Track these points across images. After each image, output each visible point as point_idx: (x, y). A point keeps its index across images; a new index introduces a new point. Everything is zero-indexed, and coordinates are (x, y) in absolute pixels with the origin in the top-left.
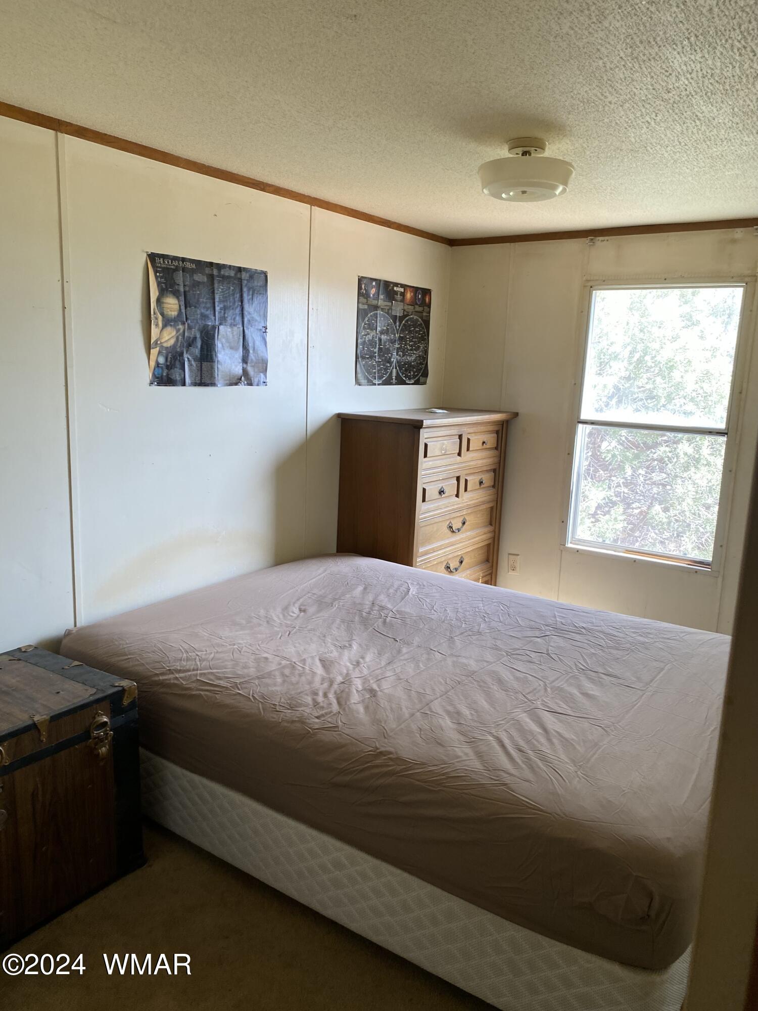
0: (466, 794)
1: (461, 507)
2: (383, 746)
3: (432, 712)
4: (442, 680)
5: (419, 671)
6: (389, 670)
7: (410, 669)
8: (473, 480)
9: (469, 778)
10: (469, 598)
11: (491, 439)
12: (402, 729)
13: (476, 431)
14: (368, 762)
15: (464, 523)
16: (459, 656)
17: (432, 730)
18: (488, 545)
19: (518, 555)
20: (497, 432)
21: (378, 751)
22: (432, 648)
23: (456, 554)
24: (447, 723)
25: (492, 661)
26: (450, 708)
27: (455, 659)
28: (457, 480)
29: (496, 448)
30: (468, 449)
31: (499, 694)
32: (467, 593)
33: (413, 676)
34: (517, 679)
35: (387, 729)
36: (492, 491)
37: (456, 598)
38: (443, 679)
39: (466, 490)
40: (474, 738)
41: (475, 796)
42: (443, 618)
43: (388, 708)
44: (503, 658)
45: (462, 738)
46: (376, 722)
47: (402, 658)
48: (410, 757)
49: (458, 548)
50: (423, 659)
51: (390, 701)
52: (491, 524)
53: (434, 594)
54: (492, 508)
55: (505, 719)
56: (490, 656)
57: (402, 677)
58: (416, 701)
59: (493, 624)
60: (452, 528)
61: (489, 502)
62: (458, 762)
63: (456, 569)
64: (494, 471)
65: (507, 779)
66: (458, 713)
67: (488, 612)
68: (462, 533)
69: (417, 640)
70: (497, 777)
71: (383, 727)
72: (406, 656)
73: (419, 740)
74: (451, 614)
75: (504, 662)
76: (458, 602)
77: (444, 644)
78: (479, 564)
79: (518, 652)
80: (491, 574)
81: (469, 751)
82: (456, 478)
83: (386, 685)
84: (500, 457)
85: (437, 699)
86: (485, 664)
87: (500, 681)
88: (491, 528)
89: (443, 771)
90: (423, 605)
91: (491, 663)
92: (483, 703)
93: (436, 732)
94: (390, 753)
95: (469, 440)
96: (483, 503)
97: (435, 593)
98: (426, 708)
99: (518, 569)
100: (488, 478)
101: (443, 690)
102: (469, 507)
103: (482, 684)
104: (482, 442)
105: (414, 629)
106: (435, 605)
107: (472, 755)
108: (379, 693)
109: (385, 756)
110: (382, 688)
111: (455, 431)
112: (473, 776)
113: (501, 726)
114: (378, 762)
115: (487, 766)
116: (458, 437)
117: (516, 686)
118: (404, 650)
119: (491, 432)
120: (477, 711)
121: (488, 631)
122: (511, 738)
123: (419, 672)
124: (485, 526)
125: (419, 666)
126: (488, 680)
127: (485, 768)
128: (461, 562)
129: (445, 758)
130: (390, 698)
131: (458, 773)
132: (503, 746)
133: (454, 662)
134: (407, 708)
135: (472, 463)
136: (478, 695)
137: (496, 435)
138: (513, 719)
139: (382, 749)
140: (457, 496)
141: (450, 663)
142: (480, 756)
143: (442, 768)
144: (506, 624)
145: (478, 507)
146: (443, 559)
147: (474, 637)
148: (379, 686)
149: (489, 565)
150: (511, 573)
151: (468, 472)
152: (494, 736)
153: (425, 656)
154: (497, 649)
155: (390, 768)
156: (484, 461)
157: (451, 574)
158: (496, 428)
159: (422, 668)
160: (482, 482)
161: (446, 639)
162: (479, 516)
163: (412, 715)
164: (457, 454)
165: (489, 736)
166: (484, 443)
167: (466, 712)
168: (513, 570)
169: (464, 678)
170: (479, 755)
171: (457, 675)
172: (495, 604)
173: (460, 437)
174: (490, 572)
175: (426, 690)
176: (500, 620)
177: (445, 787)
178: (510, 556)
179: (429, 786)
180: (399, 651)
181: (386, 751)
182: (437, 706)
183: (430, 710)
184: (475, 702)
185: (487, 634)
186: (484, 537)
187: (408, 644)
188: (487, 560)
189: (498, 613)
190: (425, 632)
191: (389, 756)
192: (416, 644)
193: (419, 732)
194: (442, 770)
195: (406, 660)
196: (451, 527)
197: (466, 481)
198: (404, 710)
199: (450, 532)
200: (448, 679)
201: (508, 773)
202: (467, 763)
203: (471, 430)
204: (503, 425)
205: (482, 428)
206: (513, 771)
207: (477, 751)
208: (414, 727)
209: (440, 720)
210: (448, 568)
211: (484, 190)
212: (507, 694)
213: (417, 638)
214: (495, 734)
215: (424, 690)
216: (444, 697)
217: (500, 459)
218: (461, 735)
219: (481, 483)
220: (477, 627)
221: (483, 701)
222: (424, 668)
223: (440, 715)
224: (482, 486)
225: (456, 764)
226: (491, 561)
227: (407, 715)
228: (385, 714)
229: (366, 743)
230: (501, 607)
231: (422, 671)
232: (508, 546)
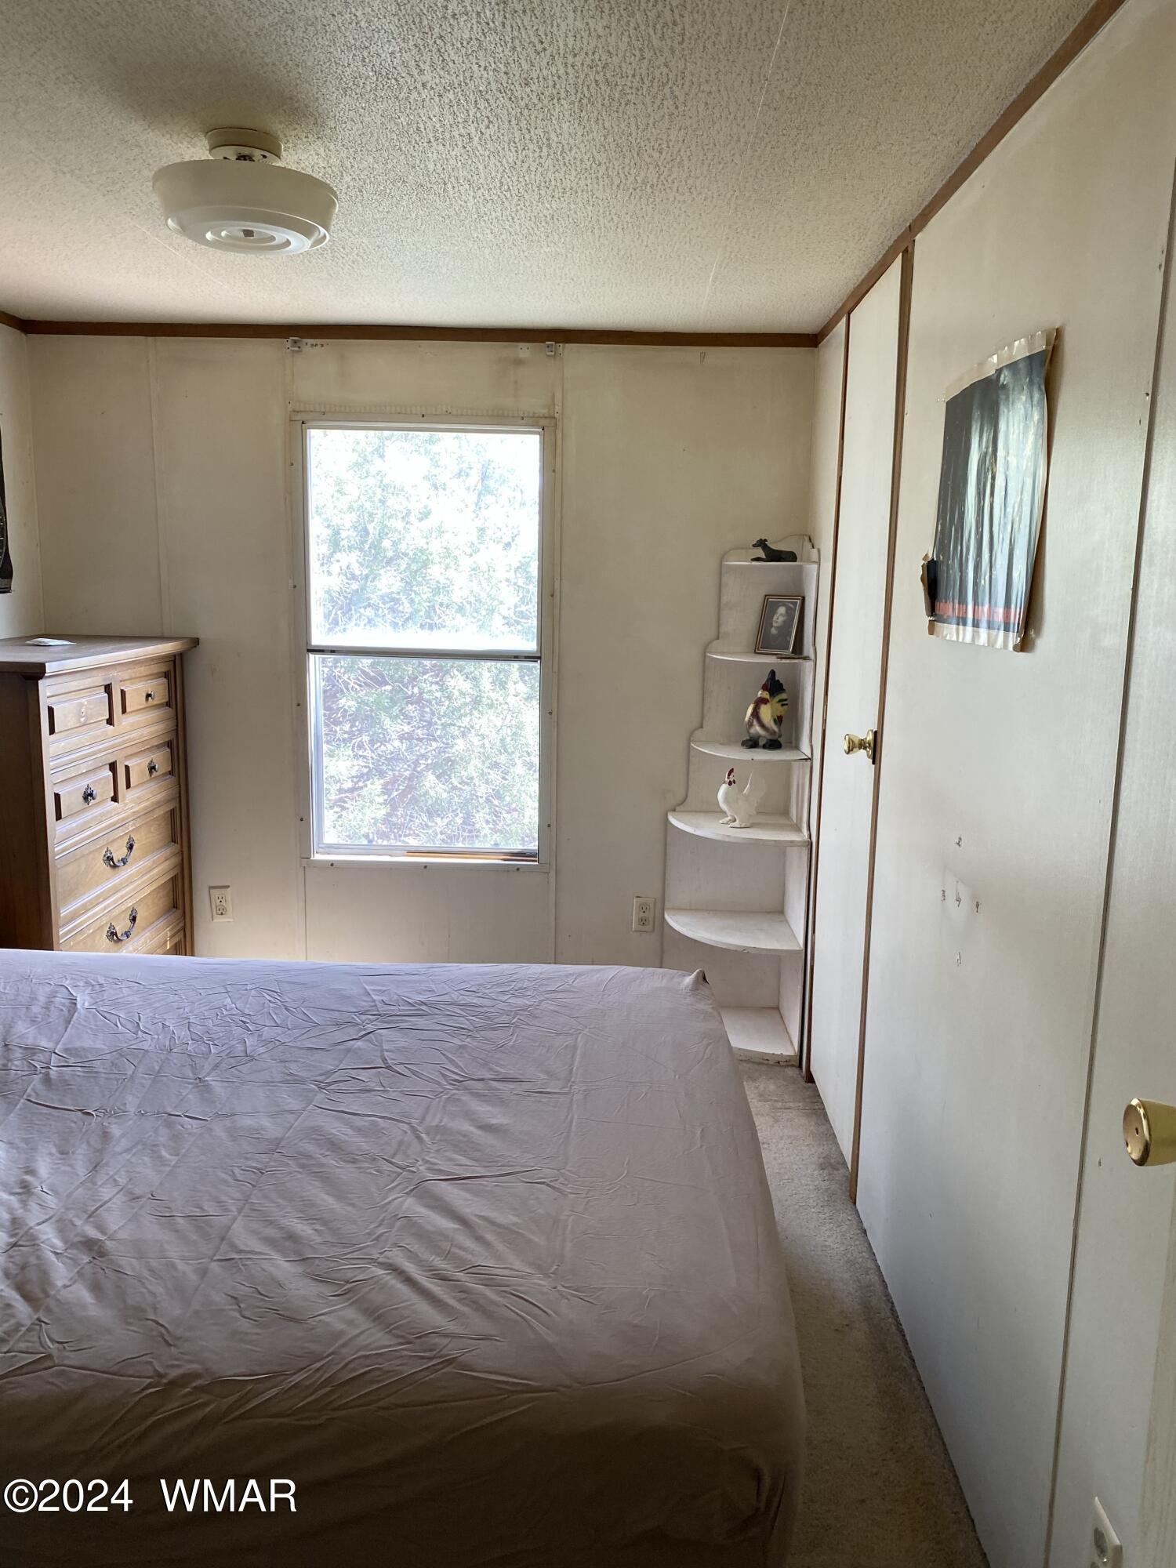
0: (383, 1408)
1: (123, 819)
2: (173, 1366)
3: (240, 1252)
4: (223, 1176)
5: (168, 1169)
6: (103, 1184)
7: (148, 1172)
8: (138, 766)
9: (378, 1373)
10: (201, 991)
11: (158, 687)
12: (197, 1312)
13: (134, 676)
14: (152, 1414)
15: (131, 847)
16: (233, 1115)
17: (262, 1294)
18: (174, 879)
19: (228, 887)
20: (166, 675)
21: (165, 1381)
22: (170, 1110)
23: (123, 908)
24: (282, 1267)
25: (299, 1107)
26: (271, 1232)
27: (228, 1123)
28: (110, 770)
29: (168, 704)
30: (124, 711)
31: (346, 1173)
32: (193, 982)
33: (161, 1184)
34: (359, 1130)
35: (167, 1325)
36: (171, 780)
37: (176, 998)
38: (226, 1173)
39: (128, 786)
40: (348, 1282)
41: (403, 1406)
42: (168, 1043)
43: (146, 1274)
44: (315, 1095)
45: (326, 1290)
46: (133, 1314)
47: (118, 1149)
48: (243, 1370)
49: (126, 894)
50: (162, 1139)
51: (141, 1256)
52: (174, 841)
53: (130, 998)
54: (172, 812)
55: (383, 1220)
56: (290, 1100)
57: (138, 1191)
58: (195, 1237)
59: (267, 1033)
60: (112, 859)
61: (169, 801)
62: (344, 1345)
63: (127, 934)
64: (169, 744)
65: (452, 1349)
66: (292, 1237)
67: (247, 1011)
68: (132, 864)
69: (132, 1103)
70: (431, 1350)
71: (152, 1320)
72: (124, 1143)
73: (245, 1325)
74: (182, 1033)
75: (320, 1103)
76: (181, 1005)
77: (190, 1096)
78: (158, 919)
79: (335, 1077)
80: (184, 929)
81: (351, 1313)
82: (108, 766)
83: (114, 1220)
84: (177, 719)
85: (235, 1219)
86: (291, 1118)
87: (334, 1145)
88: (176, 847)
89: (321, 1376)
90: (117, 1026)
91: (297, 1113)
92: (327, 1201)
93: (271, 1295)
94: (196, 1376)
95: (123, 693)
96: (159, 804)
97: (129, 995)
98: (224, 1247)
99: (229, 907)
100: (161, 759)
101: (238, 1195)
102: (137, 816)
103: (304, 1161)
104: (145, 695)
105: (117, 1080)
106: (140, 1020)
107: (364, 1323)
108: (109, 1245)
109: (184, 1386)
110: (110, 1233)
111: (100, 679)
112: (386, 1365)
113: (383, 1238)
114: (173, 1406)
115: (403, 1334)
116: (103, 689)
117: (366, 1147)
118: (116, 1130)
119: (157, 676)
120: (325, 1223)
121: (262, 1050)
122: (413, 1257)
123: (171, 1171)
124: (166, 845)
125: (160, 1157)
126: (311, 1148)
127: (401, 1340)
128: (134, 919)
129: (312, 1347)
130: (138, 1249)
131: (354, 1370)
132: (409, 1280)
133: (228, 1130)
134: (183, 1258)
135: (134, 735)
136: (310, 1188)
137: (165, 680)
138: (396, 1218)
139: (174, 1373)
140: (115, 799)
141: (223, 1135)
142: (378, 1318)
143: (318, 1370)
144: (290, 1028)
145: (148, 815)
146: (104, 920)
147: (242, 1068)
148: (101, 1228)
149: (179, 912)
150: (219, 920)
151: (130, 751)
152: (382, 1265)
153: (163, 1131)
154: (296, 1082)
155: (208, 1409)
156: (153, 729)
157: (120, 944)
158: (163, 668)
159: (171, 1161)
160: (154, 768)
161: (190, 1086)
162: (152, 829)
163: (203, 1272)
164: (105, 722)
165: (374, 1269)
166: (148, 696)
167: (303, 1229)
168: (222, 914)
169: (265, 1158)
170: (376, 1315)
171: (248, 1156)
172: (253, 992)
173: (108, 689)
174: (182, 925)
175: (206, 1208)
176: (276, 1023)
177: (339, 1408)
178: (212, 891)
179: (302, 1419)
180: (106, 1136)
181: (184, 1376)
182: (243, 1236)
183: (234, 1247)
184: (313, 1205)
185: (263, 1056)
186: (167, 865)
187: (118, 1114)
188: (175, 906)
189: (266, 1010)
190: (143, 1081)
191: (194, 1384)
192: (132, 1110)
193: (236, 1307)
194: (321, 1372)
195: (128, 1150)
196: (110, 859)
197: (127, 768)
198: (181, 1265)
199: (109, 868)
200: (237, 1171)
201: (446, 1336)
202: (361, 1341)
203: (126, 675)
204: (174, 661)
205: (142, 668)
206: (451, 1327)
207: (368, 1309)
208: (218, 1298)
209: (265, 1265)
210: (112, 935)
211: (170, 221)
212: (359, 1168)
213: (130, 1098)
214: (381, 1260)
215: (201, 1208)
216: (246, 1210)
217: (177, 723)
218: (321, 1284)
219: (152, 769)
220: (240, 1048)
221: (326, 1197)
222: (177, 1158)
223: (260, 1253)
224: (155, 774)
225: (344, 1351)
226: (180, 905)
227: (193, 1277)
228: (144, 1290)
229: (130, 1372)
230: (265, 995)
231: (174, 1166)
232: (205, 876)
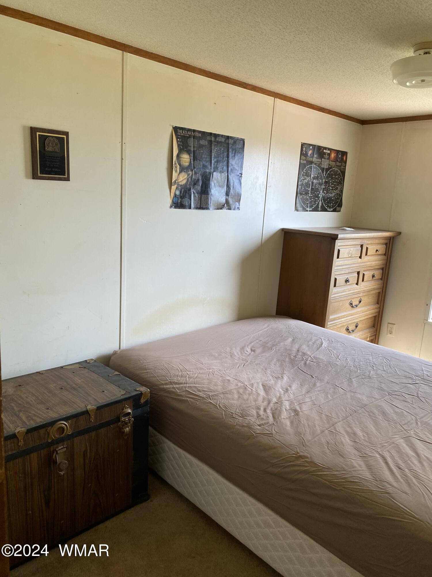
0: (358, 495)
1: (359, 291)
2: (302, 452)
3: (336, 431)
5: (328, 400)
6: (308, 397)
7: (322, 399)
8: (368, 275)
9: (361, 484)
10: (363, 352)
11: (382, 249)
12: (315, 441)
13: (372, 243)
14: (290, 462)
15: (360, 302)
16: (356, 392)
17: (336, 445)
18: (375, 317)
19: (395, 324)
20: (386, 244)
21: (298, 455)
22: (336, 384)
23: (353, 321)
24: (347, 440)
25: (378, 398)
26: (348, 429)
27: (352, 394)
28: (357, 274)
29: (385, 255)
30: (366, 254)
31: (384, 423)
32: (362, 349)
33: (323, 403)
34: (396, 412)
35: (305, 441)
36: (380, 282)
37: (354, 352)
38: (344, 408)
39: (363, 280)
40: (365, 454)
41: (367, 498)
42: (345, 365)
43: (306, 424)
44: (386, 396)
45: (357, 453)
46: (298, 434)
47: (316, 389)
48: (320, 463)
49: (355, 317)
50: (330, 391)
51: (308, 420)
52: (378, 303)
53: (339, 348)
54: (379, 293)
55: (388, 442)
56: (376, 394)
57: (316, 403)
58: (325, 422)
59: (379, 372)
60: (352, 304)
61: (378, 289)
62: (353, 471)
63: (353, 331)
64: (382, 269)
65: (390, 489)
66: (355, 434)
67: (376, 363)
68: (359, 308)
69: (326, 378)
70: (383, 487)
71: (302, 437)
72: (319, 389)
73: (328, 451)
74: (350, 363)
75: (386, 399)
76: (355, 354)
77: (345, 383)
78: (367, 329)
79: (396, 393)
80: (376, 335)
81: (362, 463)
82: (357, 273)
83: (305, 408)
84: (387, 260)
85: (340, 421)
86: (373, 400)
87: (384, 413)
88: (378, 306)
89: (343, 476)
90: (332, 355)
91: (377, 400)
92: (372, 428)
93: (339, 446)
94: (307, 458)
95: (367, 248)
96: (374, 289)
97: (339, 347)
98: (332, 428)
99: (394, 332)
100: (378, 274)
101: (344, 415)
102: (364, 292)
103: (371, 414)
104: (376, 250)
105: (325, 370)
106: (339, 355)
107: (364, 468)
108: (301, 413)
109: (303, 459)
110: (302, 410)
111: (359, 242)
112: (365, 483)
113: (385, 447)
114: (299, 462)
115: (375, 477)
116: (360, 246)
117: (395, 418)
118: (318, 384)
119: (383, 244)
120: (367, 434)
121: (375, 376)
122: (392, 457)
123: (328, 401)
124: (374, 304)
125: (327, 396)
126: (375, 411)
127: (374, 479)
128: (357, 327)
129: (344, 466)
130: (308, 418)
131: (354, 479)
132: (387, 463)
133: (351, 396)
134: (319, 426)
135: (368, 263)
136: (368, 422)
137: (385, 246)
138: (393, 443)
139: (301, 454)
140: (357, 284)
141: (349, 397)
142: (370, 468)
143: (343, 473)
144: (388, 372)
145: (369, 292)
146: (345, 324)
147: (366, 380)
148: (301, 408)
149: (375, 329)
150: (389, 335)
151: (366, 269)
152: (380, 454)
153: (332, 390)
154: (381, 390)
155: (306, 468)
156: (377, 262)
157: (350, 334)
158: (385, 242)
159: (330, 398)
160: (374, 276)
161: (346, 380)
162: (370, 297)
163: (323, 432)
164: (359, 257)
165: (376, 454)
166: (377, 250)
167: (360, 433)
168: (391, 333)
169: (358, 408)
170: (369, 467)
171: (353, 405)
172: (381, 358)
173: (362, 246)
174: (375, 334)
175: (333, 415)
176: (384, 370)
177: (344, 487)
178: (389, 324)
179: (331, 484)
180: (315, 385)
181: (304, 456)
182: (339, 427)
183: (335, 429)
184: (366, 427)
185: (375, 378)
186: (373, 311)
187: (321, 380)
188: (374, 326)
189: (382, 365)
190: (332, 373)
191: (306, 459)
192: (326, 380)
193: (327, 445)
194: (343, 475)
195: (319, 391)
196: (351, 304)
197: (364, 275)
198: (317, 427)
199: (350, 307)
200: (348, 408)
201: (390, 485)
202: (360, 472)
203: (369, 242)
204: (390, 239)
205: (377, 241)
206: (395, 484)
207: (367, 464)
208: (323, 440)
209: (342, 438)
210: (347, 330)
211: (394, 81)
212: (389, 423)
213: (326, 377)
214: (380, 453)
215: (331, 414)
216: (345, 421)
217: (387, 262)
218: (356, 451)
219: (373, 276)
220: (368, 373)
221: (373, 428)
222: (331, 398)
223: (342, 434)
224: (374, 278)
225: (353, 472)
226: (376, 326)
227: (319, 432)
228: (304, 429)
229: (290, 448)
230: (384, 360)
231: (330, 400)
232: (387, 318)
